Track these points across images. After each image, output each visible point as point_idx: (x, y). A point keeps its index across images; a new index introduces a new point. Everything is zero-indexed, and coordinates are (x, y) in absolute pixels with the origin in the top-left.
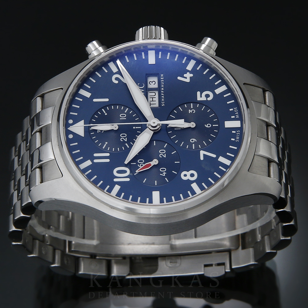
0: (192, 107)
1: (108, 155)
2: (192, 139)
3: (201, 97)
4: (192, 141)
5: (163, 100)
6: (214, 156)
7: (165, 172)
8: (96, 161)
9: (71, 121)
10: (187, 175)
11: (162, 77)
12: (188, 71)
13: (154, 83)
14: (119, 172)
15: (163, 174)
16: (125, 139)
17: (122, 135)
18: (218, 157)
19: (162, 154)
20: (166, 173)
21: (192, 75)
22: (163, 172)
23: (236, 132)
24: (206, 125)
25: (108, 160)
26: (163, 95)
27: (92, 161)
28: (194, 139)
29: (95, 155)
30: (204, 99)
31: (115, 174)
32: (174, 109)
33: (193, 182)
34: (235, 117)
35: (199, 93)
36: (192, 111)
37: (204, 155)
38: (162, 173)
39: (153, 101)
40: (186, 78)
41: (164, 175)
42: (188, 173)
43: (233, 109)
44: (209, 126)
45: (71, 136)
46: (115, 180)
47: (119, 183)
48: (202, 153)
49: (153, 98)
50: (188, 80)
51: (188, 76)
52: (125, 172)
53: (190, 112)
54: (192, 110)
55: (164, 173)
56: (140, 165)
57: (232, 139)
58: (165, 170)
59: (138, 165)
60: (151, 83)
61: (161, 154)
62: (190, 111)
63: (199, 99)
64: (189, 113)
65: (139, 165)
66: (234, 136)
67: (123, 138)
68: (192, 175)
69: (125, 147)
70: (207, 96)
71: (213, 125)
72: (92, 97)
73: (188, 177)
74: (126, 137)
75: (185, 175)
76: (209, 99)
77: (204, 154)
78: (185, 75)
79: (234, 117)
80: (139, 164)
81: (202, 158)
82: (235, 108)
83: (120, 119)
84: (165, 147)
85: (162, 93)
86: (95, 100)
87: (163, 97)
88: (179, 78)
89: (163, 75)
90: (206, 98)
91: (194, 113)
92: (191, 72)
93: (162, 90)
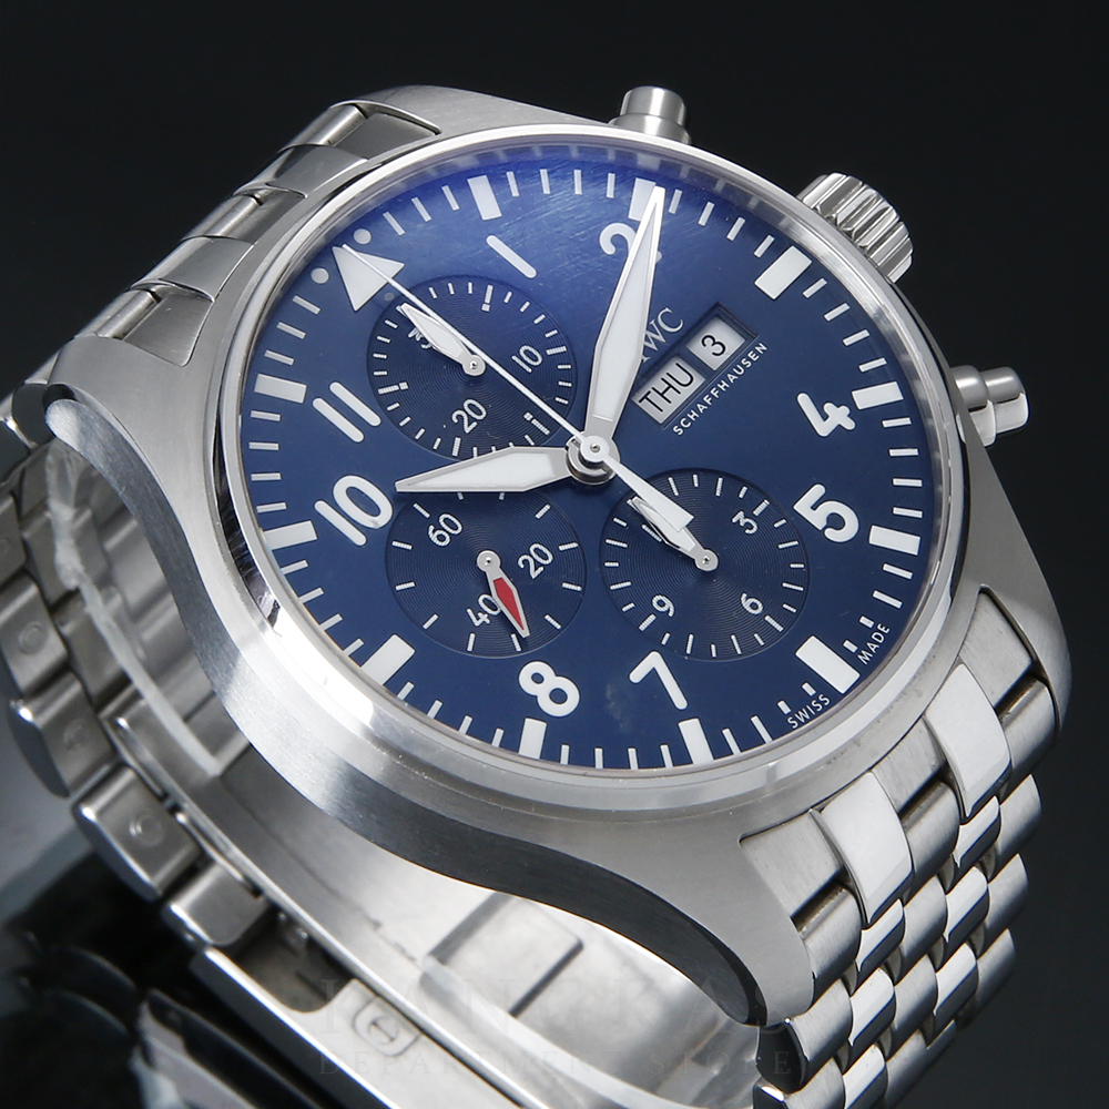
0: (756, 512)
1: (373, 419)
2: (664, 599)
3: (814, 507)
4: (661, 603)
5: (692, 417)
6: (680, 701)
7: (490, 616)
8: (320, 405)
9: (363, 236)
10: (542, 682)
11: (756, 352)
12: (851, 404)
13: (718, 349)
14: (354, 494)
15: (478, 619)
16: (469, 425)
17: (470, 405)
18: (685, 715)
19: (535, 560)
20: (488, 621)
21: (850, 425)
22: (485, 612)
23: (816, 696)
24: (747, 598)
25: (356, 435)
26: (706, 404)
27: (309, 398)
28: (669, 605)
29: (337, 389)
30: (817, 519)
31: (340, 489)
32: (696, 471)
33: (540, 715)
34: (859, 652)
35: (817, 491)
36: (747, 523)
37: (653, 673)
38: (477, 610)
39: (662, 395)
40: (825, 417)
41: (477, 623)
42: (553, 681)
43: (875, 626)
44: (754, 606)
45: (320, 276)
46: (322, 507)
47: (321, 524)
48: (654, 661)
49: (670, 386)
50: (823, 429)
51: (839, 417)
52: (373, 509)
53: (739, 521)
54: (747, 520)
55: (484, 618)
56: (438, 532)
57: (782, 705)
58: (495, 609)
59: (432, 528)
60: (709, 341)
61: (531, 556)
62: (740, 517)
63: (802, 507)
64: (734, 520)
65: (434, 532)
66: (799, 701)
67: (466, 418)
68: (558, 696)
69: (448, 445)
70: (836, 521)
71: (767, 618)
72: (496, 227)
73: (541, 693)
74: (475, 420)
75: (538, 678)
76: (831, 534)
77: (654, 669)
78: (828, 407)
79: (853, 648)
80: (439, 527)
81: (637, 675)
82: (883, 630)
83: (514, 358)
84: (561, 548)
85: (711, 396)
86: (493, 242)
87: (701, 408)
88: (804, 400)
89: (764, 348)
90: (825, 524)
91: (747, 531)
92: (855, 413)
93: (718, 389)
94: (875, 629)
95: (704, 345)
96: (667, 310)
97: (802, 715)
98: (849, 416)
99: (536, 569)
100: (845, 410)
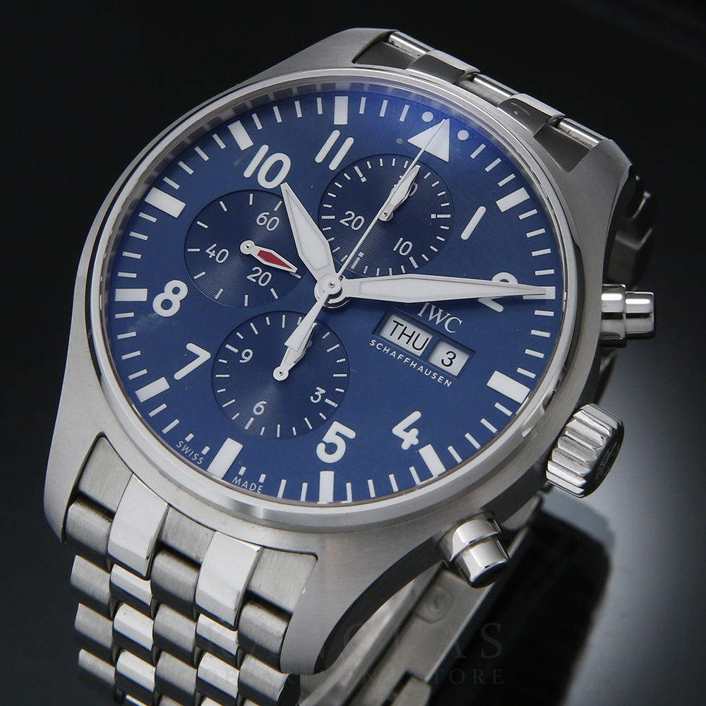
0: (327, 401)
1: (333, 166)
2: (251, 355)
3: (338, 434)
4: (247, 354)
5: (385, 349)
6: (179, 375)
7: (214, 257)
8: (335, 135)
9: (463, 135)
10: (174, 294)
11: (444, 381)
12: (421, 445)
14: (279, 165)
15: (211, 251)
16: (346, 222)
17: (360, 220)
18: (170, 380)
19: (260, 276)
20: (210, 257)
21: (405, 446)
22: (216, 254)
23: (202, 455)
24: (264, 405)
25: (319, 158)
26: (397, 356)
27: (339, 127)
28: (248, 359)
29: (349, 142)
30: (330, 437)
31: (278, 157)
32: (348, 360)
33: (151, 297)
34: (239, 477)
35: (351, 434)
36: (318, 396)
37: (196, 357)
38: (217, 251)
39: (403, 333)
40: (407, 430)
41: (208, 251)
42: (176, 301)
43: (261, 484)
44: (259, 409)
45: (427, 117)
46: (264, 149)
47: (252, 152)
48: (204, 356)
49: (411, 337)
50: (398, 430)
51: (410, 439)
52: (270, 177)
53: (318, 391)
54: (320, 396)
55: (212, 254)
56: (265, 218)
57: (191, 436)
58: (219, 260)
59: (268, 214)
60: (451, 356)
61: (262, 274)
62: (321, 391)
63: (336, 426)
64: (318, 388)
65: (265, 215)
66: (196, 446)
67: (350, 219)
68: (167, 304)
69: (328, 212)
70: (331, 448)
71: (252, 419)
72: (492, 209)
73: (167, 294)
74: (350, 225)
75: (176, 291)
76: (321, 449)
78: (415, 432)
79: (242, 471)
80: (269, 218)
81: (191, 347)
82: (259, 489)
83: (401, 239)
84: (272, 290)
85: (404, 359)
86: (481, 211)
87: (394, 354)
88: (416, 416)
89: (448, 385)
90: (328, 442)
91: (312, 398)
92: (415, 449)
93: (410, 362)
94: (259, 484)
95: (447, 353)
96: (461, 322)
97: (186, 449)
98: (412, 445)
99: (254, 278)
100: (416, 442)
